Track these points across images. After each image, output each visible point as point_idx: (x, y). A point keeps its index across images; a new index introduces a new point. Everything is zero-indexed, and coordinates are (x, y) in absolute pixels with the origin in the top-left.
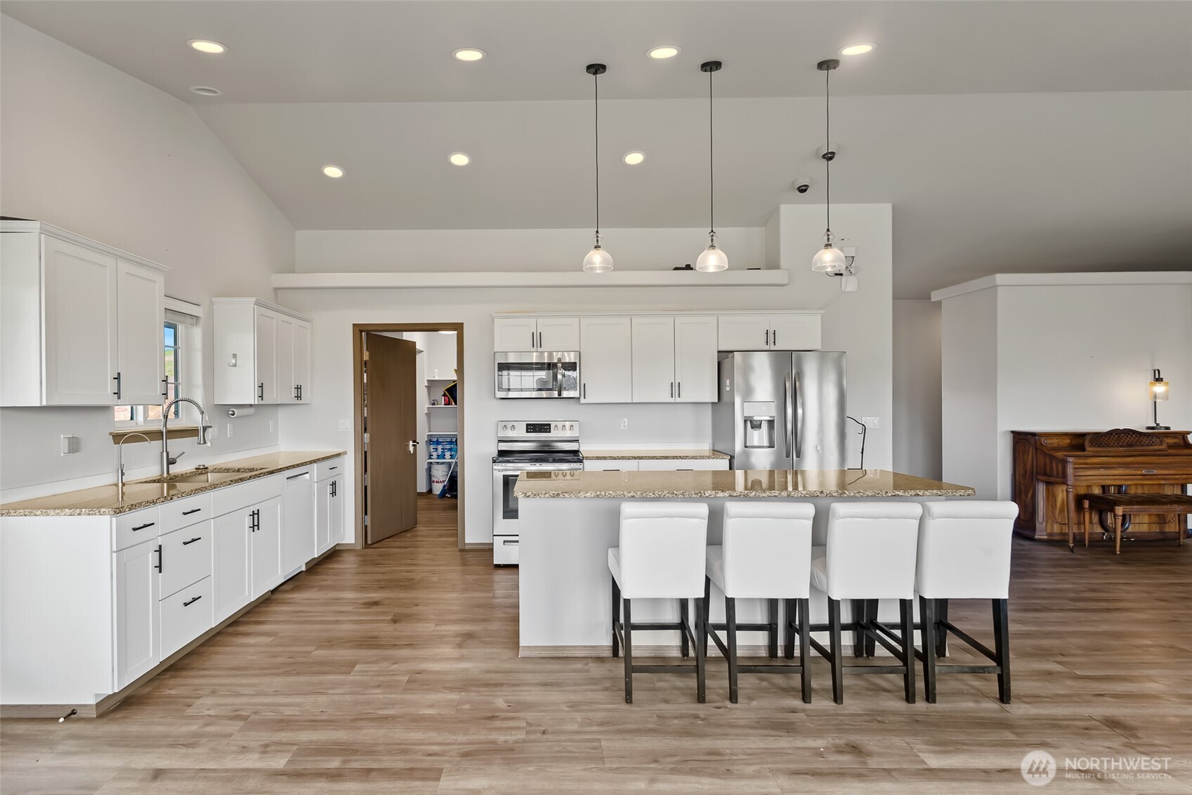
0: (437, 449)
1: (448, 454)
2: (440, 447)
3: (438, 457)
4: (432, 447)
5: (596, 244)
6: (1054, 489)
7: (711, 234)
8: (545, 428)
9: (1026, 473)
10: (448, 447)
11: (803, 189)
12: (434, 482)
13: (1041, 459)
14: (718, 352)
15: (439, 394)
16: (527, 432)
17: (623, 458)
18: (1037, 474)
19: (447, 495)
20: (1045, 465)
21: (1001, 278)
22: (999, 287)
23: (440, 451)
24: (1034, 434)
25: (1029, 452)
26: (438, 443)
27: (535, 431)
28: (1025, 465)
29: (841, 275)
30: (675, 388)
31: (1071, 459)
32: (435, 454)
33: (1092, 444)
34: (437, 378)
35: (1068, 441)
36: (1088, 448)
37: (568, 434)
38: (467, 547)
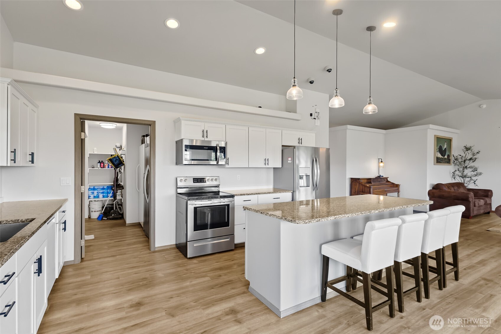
0: (93, 193)
1: (101, 196)
2: (96, 192)
3: (94, 197)
4: (90, 192)
5: (293, 84)
6: (380, 197)
7: (337, 90)
8: (201, 180)
9: (356, 192)
10: (102, 191)
11: (311, 82)
12: (92, 211)
13: (361, 187)
14: (282, 146)
15: (95, 162)
16: (194, 182)
17: (252, 194)
18: (360, 192)
19: (104, 218)
20: (363, 189)
21: (349, 127)
22: (347, 130)
23: (96, 194)
24: (359, 179)
25: (357, 185)
26: (94, 189)
27: (198, 182)
28: (355, 189)
29: (315, 119)
30: (266, 161)
31: (372, 187)
32: (92, 196)
33: (374, 182)
34: (96, 153)
35: (366, 181)
36: (372, 183)
37: (215, 183)
38: (156, 249)
